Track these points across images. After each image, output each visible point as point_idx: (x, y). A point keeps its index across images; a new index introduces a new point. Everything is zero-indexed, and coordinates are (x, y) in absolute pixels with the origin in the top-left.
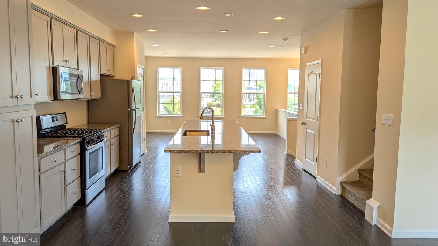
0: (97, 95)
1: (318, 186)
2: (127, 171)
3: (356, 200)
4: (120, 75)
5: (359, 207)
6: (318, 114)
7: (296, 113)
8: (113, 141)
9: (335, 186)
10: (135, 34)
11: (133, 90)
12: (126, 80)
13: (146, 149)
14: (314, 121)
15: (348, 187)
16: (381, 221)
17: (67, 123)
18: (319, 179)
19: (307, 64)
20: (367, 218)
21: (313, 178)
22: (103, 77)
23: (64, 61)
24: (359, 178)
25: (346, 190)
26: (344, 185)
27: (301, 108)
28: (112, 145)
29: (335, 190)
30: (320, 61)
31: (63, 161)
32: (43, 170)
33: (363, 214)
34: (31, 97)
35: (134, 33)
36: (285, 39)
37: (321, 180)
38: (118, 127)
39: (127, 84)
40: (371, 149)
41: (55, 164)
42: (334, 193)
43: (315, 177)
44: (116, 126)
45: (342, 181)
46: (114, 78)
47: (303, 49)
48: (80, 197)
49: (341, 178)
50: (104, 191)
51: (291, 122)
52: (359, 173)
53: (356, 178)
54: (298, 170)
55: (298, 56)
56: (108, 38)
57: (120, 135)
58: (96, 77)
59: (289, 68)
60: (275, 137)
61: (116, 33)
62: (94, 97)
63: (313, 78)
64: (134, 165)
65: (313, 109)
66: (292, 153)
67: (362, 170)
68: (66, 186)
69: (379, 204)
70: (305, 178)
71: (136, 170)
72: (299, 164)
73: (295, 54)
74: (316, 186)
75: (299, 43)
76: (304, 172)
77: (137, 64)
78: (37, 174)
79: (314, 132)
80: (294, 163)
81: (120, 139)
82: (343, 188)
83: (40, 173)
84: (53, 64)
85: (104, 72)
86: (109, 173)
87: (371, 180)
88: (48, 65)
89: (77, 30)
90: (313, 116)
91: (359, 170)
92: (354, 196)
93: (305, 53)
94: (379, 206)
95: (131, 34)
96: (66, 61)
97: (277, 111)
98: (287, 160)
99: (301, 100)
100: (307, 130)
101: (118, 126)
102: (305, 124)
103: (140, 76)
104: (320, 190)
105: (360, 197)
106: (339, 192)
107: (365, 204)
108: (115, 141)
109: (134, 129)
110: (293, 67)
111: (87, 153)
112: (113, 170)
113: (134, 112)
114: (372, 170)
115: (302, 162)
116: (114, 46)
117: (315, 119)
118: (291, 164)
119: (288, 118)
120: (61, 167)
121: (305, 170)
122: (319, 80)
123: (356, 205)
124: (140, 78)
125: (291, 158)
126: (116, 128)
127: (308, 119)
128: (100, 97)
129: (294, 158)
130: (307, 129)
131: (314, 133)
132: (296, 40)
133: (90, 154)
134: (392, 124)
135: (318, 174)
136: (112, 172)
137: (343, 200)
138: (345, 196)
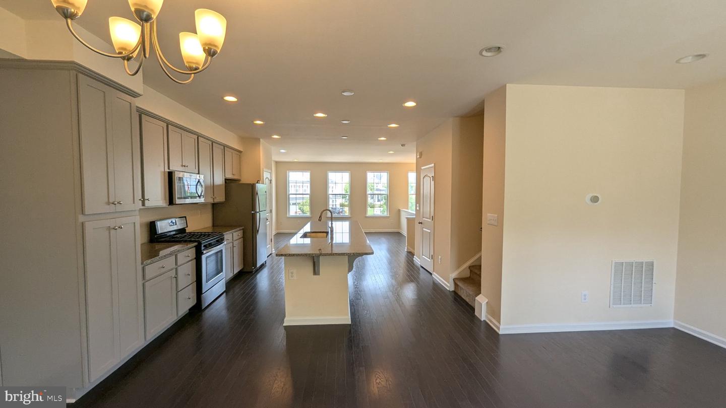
0: (221, 198)
1: (434, 283)
2: (252, 272)
3: (467, 296)
4: (246, 179)
5: (470, 303)
6: (432, 214)
7: (415, 213)
8: (236, 243)
9: (448, 282)
10: (261, 140)
11: (257, 194)
12: (250, 184)
13: (273, 249)
14: (430, 220)
15: (459, 284)
16: (490, 317)
17: (187, 227)
18: (435, 276)
19: (422, 168)
20: (476, 314)
21: (429, 274)
22: (227, 181)
23: (182, 166)
24: (470, 274)
25: (458, 286)
26: (457, 282)
27: (418, 208)
28: (234, 248)
29: (449, 286)
30: (433, 165)
31: (174, 266)
32: (147, 278)
33: (473, 309)
34: (134, 203)
35: (259, 139)
36: (402, 145)
37: (437, 277)
38: (243, 229)
39: (252, 187)
40: (479, 249)
41: (163, 270)
42: (448, 289)
43: (431, 274)
44: (238, 229)
45: (455, 278)
46: (241, 182)
47: (418, 154)
48: (196, 302)
49: (454, 275)
50: (225, 294)
51: (410, 221)
52: (471, 271)
53: (467, 274)
54: (417, 267)
55: (415, 161)
56: (234, 143)
57: (244, 237)
58: (219, 180)
59: (409, 172)
60: (398, 234)
61: (243, 140)
62: (216, 201)
63: (427, 180)
64: (258, 265)
65: (428, 209)
66: (411, 250)
67: (473, 266)
68: (177, 292)
69: (487, 301)
70: (423, 275)
71: (261, 270)
72: (417, 260)
73: (411, 159)
74: (431, 283)
75: (415, 149)
76: (421, 269)
77: (263, 169)
78: (140, 282)
79: (429, 231)
80: (413, 260)
81: (244, 240)
82: (456, 284)
83: (144, 281)
84: (169, 168)
85: (229, 176)
86: (231, 275)
87: (480, 276)
88: (163, 170)
89: (199, 136)
90: (428, 216)
91: (469, 267)
92: (465, 292)
93: (420, 157)
94: (487, 303)
95: (257, 140)
96: (185, 166)
97: (399, 211)
98: (407, 257)
99: (418, 201)
101: (241, 228)
102: (421, 223)
103: (267, 179)
104: (436, 287)
105: (471, 293)
106: (452, 289)
107: (475, 300)
108: (238, 244)
109: (258, 231)
110: (412, 171)
111: (204, 257)
112: (236, 272)
113: (258, 214)
114: (481, 266)
115: (419, 259)
116: (240, 152)
117: (430, 219)
118: (411, 261)
119: (407, 218)
120: (173, 274)
121: (422, 267)
122: (433, 183)
123: (467, 300)
124: (267, 181)
125: (411, 254)
126: (240, 230)
127: (424, 219)
128: (224, 200)
129: (413, 255)
130: (423, 228)
131: (430, 233)
132: (412, 147)
133: (207, 258)
134: (496, 224)
135: (434, 271)
136: (235, 273)
137: (456, 295)
138: (457, 292)
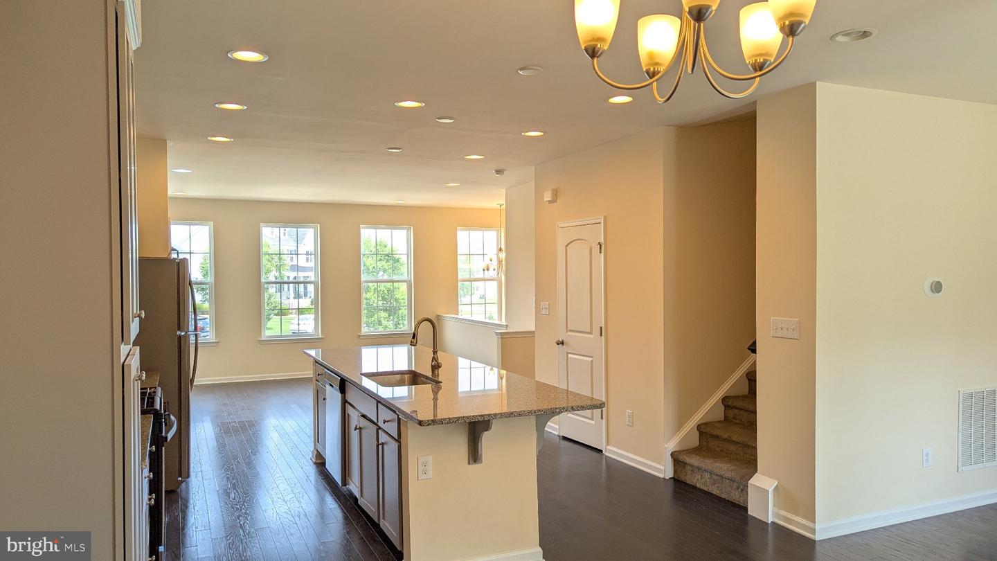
3: (715, 482)
5: (723, 496)
6: (599, 322)
9: (659, 462)
14: (591, 336)
16: (784, 513)
18: (613, 452)
20: (752, 512)
21: (594, 454)
24: (700, 440)
25: (685, 467)
26: (680, 458)
27: (546, 312)
29: (663, 469)
35: (166, 141)
36: (499, 172)
37: (617, 455)
42: (660, 475)
43: (599, 451)
45: (674, 450)
47: (548, 193)
49: (671, 445)
52: (700, 433)
53: (695, 441)
59: (458, 228)
67: (704, 425)
69: (776, 484)
79: (591, 359)
82: (678, 464)
90: (585, 327)
91: (698, 427)
92: (708, 476)
93: (554, 201)
94: (778, 487)
95: (162, 144)
97: (438, 319)
100: (570, 355)
102: (562, 343)
104: (618, 475)
105: (727, 475)
106: (669, 473)
107: (745, 487)
109: (192, 381)
115: (556, 424)
119: (501, 334)
123: (716, 491)
127: (570, 333)
130: (568, 353)
131: (592, 362)
134: (796, 335)
135: (608, 444)
138: (682, 478)
